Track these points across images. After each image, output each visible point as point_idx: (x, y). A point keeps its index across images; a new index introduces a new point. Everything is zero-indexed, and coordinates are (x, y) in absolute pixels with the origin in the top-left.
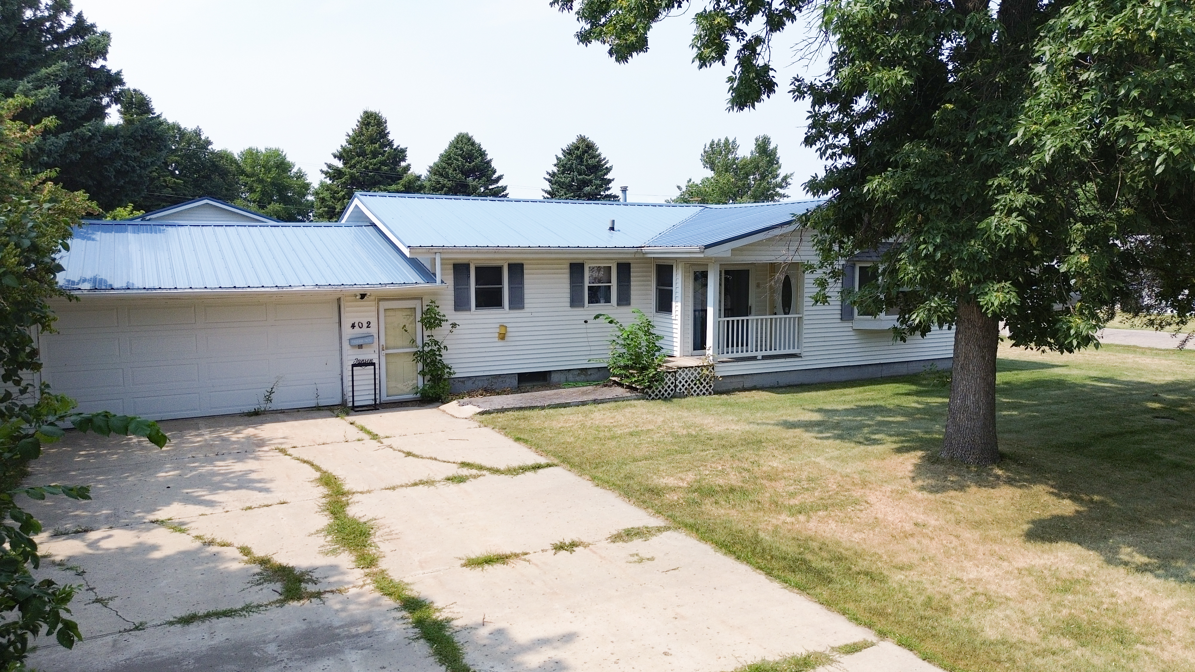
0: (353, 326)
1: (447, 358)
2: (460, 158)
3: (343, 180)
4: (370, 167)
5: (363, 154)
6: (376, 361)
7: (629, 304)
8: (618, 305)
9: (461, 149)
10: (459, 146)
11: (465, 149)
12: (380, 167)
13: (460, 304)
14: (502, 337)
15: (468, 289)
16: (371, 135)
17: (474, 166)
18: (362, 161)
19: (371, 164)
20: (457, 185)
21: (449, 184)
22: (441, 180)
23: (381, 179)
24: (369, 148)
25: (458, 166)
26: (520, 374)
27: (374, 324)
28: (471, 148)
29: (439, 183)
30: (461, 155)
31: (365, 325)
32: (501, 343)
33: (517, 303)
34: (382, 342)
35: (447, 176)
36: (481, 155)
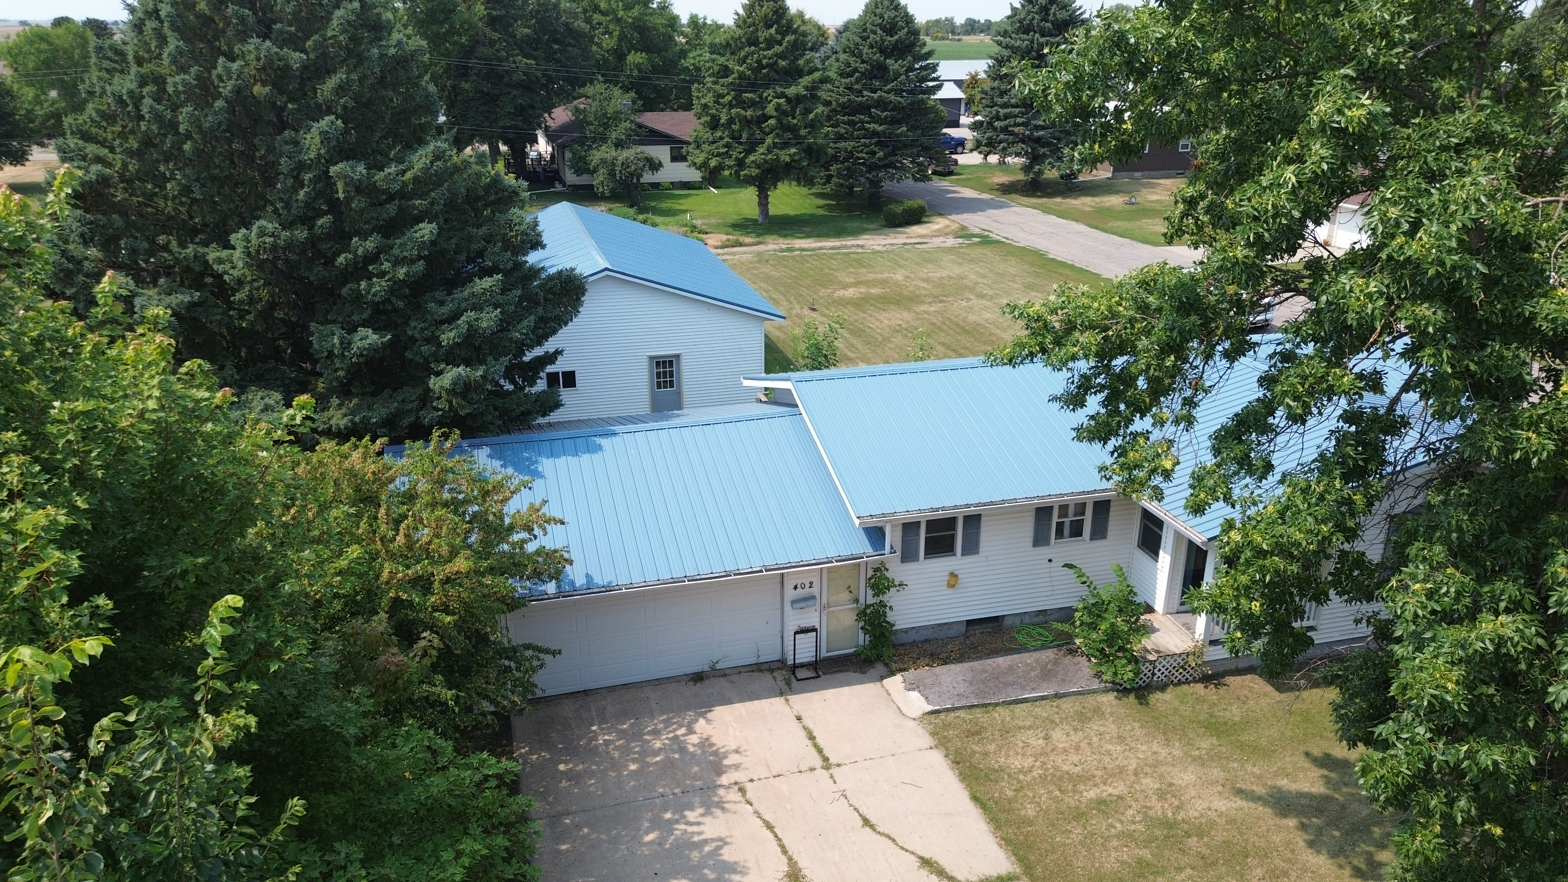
0: (796, 588)
1: (891, 617)
2: (879, 31)
3: (730, 80)
4: (764, 61)
5: (753, 41)
6: (817, 626)
7: (1105, 537)
8: (1091, 539)
9: (882, 17)
10: (878, 11)
11: (886, 16)
12: (776, 62)
13: (908, 556)
14: (951, 586)
15: (918, 540)
16: (766, 16)
17: (897, 41)
18: (753, 53)
19: (765, 57)
20: (873, 67)
21: (863, 67)
22: (852, 60)
23: (776, 77)
24: (763, 35)
25: (876, 42)
26: (968, 621)
27: (816, 584)
28: (893, 14)
29: (848, 65)
30: (880, 25)
31: (808, 585)
32: (950, 591)
33: (972, 548)
34: (824, 601)
35: (859, 56)
36: (907, 23)
